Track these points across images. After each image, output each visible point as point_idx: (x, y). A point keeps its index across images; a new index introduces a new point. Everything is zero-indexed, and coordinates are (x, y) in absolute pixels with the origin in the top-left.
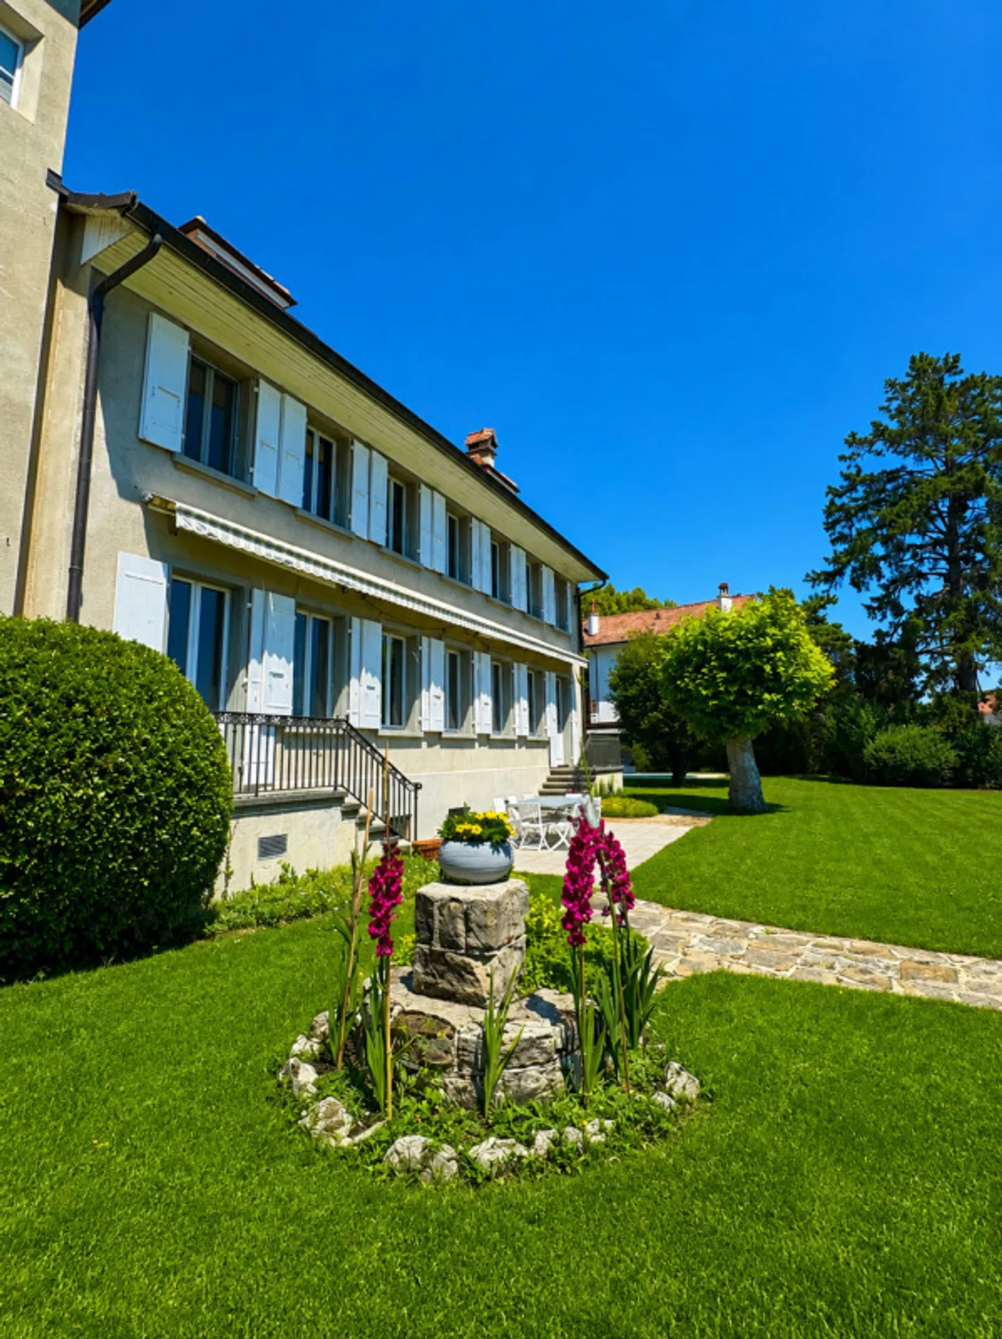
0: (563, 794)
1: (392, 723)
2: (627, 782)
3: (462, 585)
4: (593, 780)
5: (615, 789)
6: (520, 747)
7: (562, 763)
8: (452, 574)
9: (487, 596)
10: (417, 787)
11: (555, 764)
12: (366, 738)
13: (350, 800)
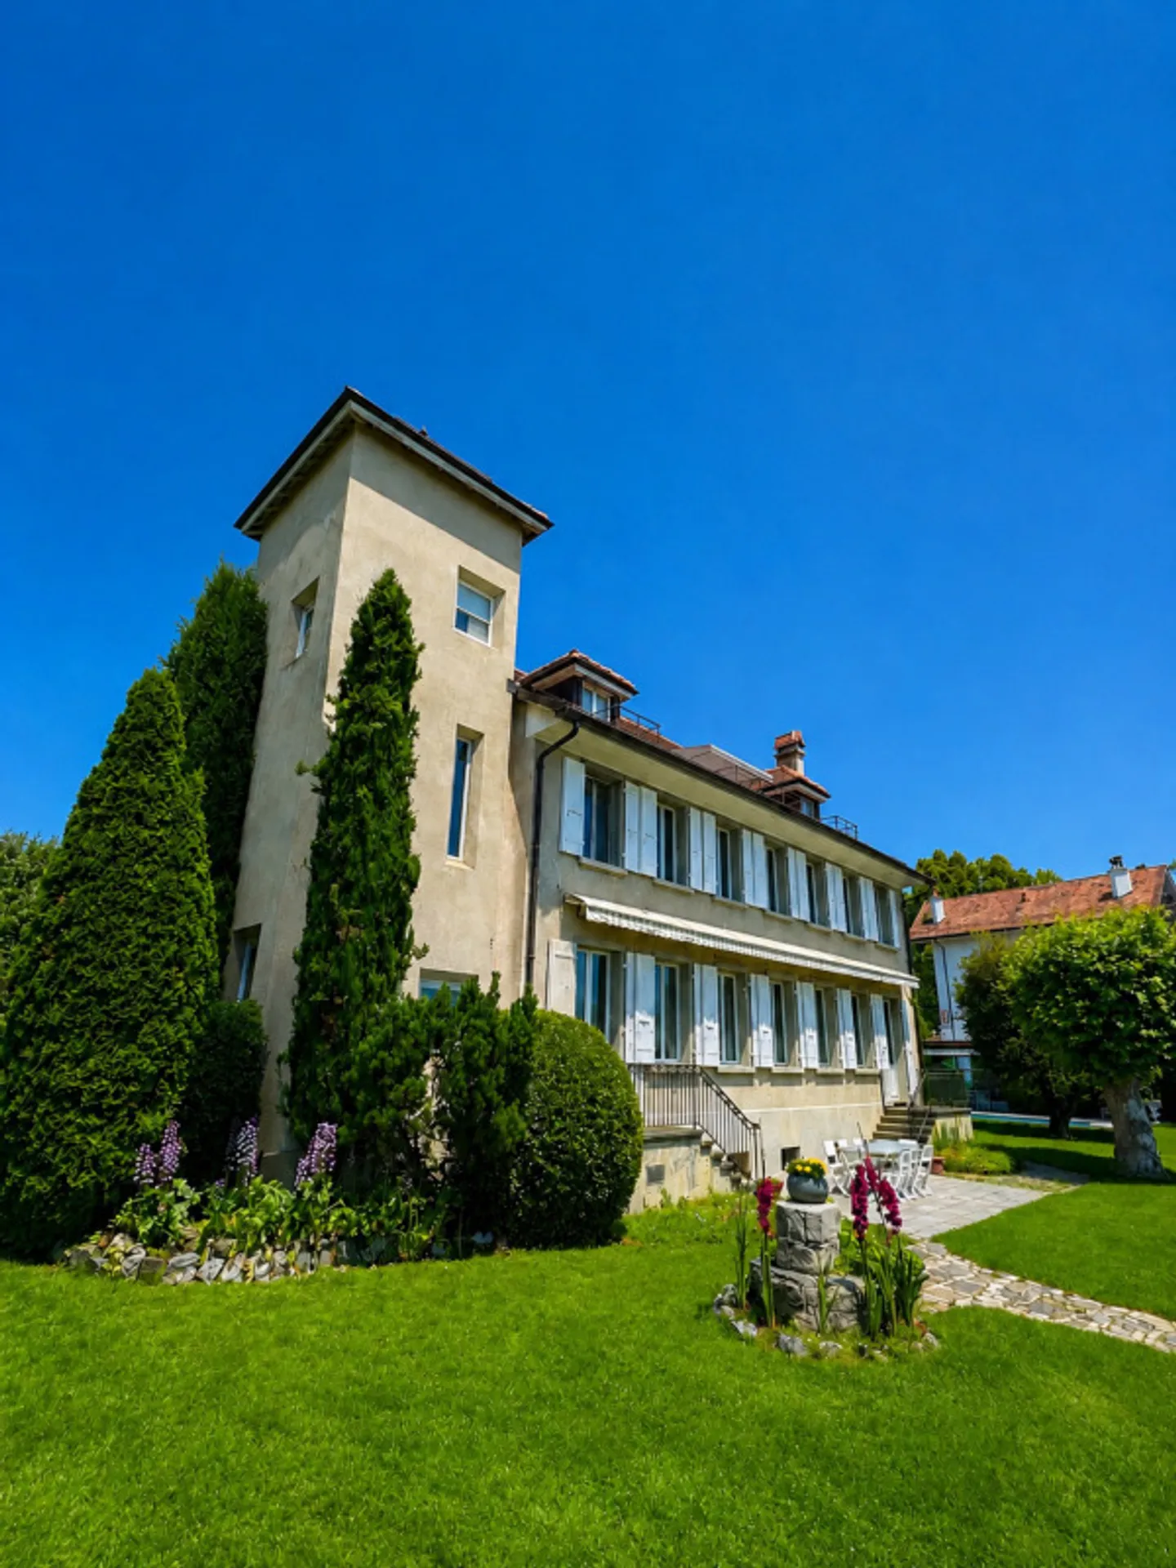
0: (896, 1138)
1: (728, 1059)
2: (977, 1126)
3: (782, 916)
4: (933, 1123)
5: (962, 1136)
6: (849, 1082)
7: (898, 1100)
8: (773, 908)
9: (805, 923)
10: (756, 1126)
11: (890, 1100)
12: (711, 1076)
13: (705, 1138)
